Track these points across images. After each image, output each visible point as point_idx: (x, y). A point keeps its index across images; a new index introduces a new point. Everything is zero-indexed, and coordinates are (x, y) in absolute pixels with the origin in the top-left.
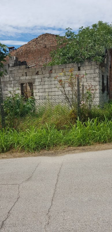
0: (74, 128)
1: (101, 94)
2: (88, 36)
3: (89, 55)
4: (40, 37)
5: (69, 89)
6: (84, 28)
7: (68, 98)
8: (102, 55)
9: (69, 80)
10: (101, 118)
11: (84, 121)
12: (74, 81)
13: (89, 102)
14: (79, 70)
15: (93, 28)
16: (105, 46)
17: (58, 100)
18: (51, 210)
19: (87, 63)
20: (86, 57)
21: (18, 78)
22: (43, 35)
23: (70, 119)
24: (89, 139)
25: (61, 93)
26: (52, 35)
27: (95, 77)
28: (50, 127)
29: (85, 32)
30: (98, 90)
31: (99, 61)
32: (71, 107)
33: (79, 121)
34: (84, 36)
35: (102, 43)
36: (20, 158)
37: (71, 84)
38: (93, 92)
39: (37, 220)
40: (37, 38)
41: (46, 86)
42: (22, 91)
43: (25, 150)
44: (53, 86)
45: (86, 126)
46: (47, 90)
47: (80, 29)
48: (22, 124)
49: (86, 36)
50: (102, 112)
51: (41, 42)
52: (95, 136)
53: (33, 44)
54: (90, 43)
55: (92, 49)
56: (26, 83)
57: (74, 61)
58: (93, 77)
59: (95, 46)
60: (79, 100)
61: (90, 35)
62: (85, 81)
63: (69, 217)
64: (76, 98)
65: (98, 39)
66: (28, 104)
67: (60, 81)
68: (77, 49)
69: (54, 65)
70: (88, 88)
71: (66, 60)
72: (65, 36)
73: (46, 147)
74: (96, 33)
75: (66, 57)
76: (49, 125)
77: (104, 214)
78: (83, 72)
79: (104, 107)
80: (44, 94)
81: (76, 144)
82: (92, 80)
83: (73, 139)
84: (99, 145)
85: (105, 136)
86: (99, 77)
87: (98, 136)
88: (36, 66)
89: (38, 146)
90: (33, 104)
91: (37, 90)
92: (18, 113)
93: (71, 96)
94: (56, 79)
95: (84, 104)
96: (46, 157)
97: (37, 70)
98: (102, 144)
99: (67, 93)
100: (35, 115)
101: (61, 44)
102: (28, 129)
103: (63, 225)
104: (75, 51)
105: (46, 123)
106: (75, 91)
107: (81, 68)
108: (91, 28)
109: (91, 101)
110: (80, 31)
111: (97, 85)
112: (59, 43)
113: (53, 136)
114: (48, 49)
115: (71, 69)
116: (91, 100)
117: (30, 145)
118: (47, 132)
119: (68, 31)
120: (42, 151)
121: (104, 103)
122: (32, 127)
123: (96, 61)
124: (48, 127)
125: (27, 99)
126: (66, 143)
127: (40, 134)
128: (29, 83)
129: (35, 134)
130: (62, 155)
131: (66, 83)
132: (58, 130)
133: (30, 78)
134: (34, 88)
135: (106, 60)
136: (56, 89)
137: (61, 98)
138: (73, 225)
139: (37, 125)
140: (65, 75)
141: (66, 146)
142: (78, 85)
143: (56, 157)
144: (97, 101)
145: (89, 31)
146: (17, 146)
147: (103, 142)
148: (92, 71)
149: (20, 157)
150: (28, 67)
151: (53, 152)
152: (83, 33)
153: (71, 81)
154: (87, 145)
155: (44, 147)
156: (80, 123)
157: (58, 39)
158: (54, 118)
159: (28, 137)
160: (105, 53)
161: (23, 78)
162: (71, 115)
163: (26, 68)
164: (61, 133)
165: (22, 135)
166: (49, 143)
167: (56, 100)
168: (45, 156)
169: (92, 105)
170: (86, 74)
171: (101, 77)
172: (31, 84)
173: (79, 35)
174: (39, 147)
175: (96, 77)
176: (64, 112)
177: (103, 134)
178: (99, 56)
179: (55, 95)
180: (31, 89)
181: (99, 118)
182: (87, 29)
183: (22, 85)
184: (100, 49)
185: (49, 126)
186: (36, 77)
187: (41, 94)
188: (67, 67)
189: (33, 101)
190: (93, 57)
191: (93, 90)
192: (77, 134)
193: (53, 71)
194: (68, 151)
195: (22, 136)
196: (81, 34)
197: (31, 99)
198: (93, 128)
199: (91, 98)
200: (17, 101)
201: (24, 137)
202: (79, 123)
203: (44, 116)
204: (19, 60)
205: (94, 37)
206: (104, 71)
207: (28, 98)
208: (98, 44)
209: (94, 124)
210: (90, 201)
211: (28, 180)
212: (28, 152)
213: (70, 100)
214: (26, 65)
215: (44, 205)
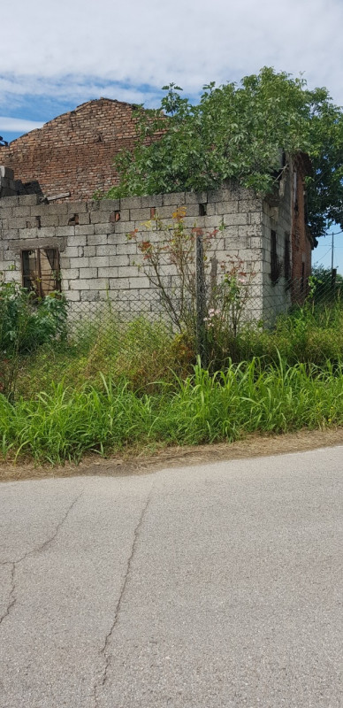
0: (185, 390)
1: (268, 288)
2: (230, 113)
3: (233, 168)
4: (84, 108)
5: (173, 270)
6: (216, 86)
7: (167, 297)
8: (272, 171)
9: (173, 243)
10: (268, 360)
11: (217, 367)
12: (186, 246)
13: (230, 312)
14: (203, 212)
15: (244, 88)
16: (280, 143)
17: (139, 303)
18: (114, 637)
19: (225, 194)
20: (225, 176)
21: (14, 232)
22: (93, 102)
23: (176, 361)
24: (232, 422)
25: (146, 283)
26: (120, 103)
27: (250, 235)
28: (113, 387)
29: (218, 99)
30: (260, 275)
31: (261, 187)
32: (179, 325)
33: (202, 367)
34: (218, 111)
35: (272, 134)
36: (16, 482)
37: (179, 256)
38: (244, 280)
39: (70, 670)
40: (73, 113)
41: (102, 261)
42: (24, 274)
43: (33, 456)
44: (124, 261)
45: (223, 384)
46: (103, 273)
47: (204, 88)
48: (23, 377)
49: (223, 111)
50: (269, 341)
51: (87, 123)
52: (247, 411)
53: (61, 129)
54: (234, 133)
55: (242, 152)
56: (39, 249)
57: (187, 185)
58: (245, 235)
59: (250, 141)
60: (201, 303)
61: (237, 110)
62: (220, 246)
63: (168, 658)
64: (193, 299)
65: (260, 123)
66: (46, 314)
67: (146, 245)
68: (197, 151)
69: (126, 195)
70: (229, 268)
71: (162, 183)
72: (162, 108)
73: (99, 449)
74: (252, 103)
75: (164, 172)
76: (110, 379)
77: (272, 645)
78: (214, 220)
79: (275, 328)
80: (93, 285)
81: (193, 438)
82: (241, 246)
83: (183, 423)
84: (260, 439)
85: (278, 413)
86: (263, 236)
87: (258, 413)
88: (70, 196)
89: (74, 445)
90: (59, 315)
91: (72, 271)
92: (12, 342)
93: (178, 292)
94: (133, 240)
95: (215, 316)
96: (100, 479)
97: (73, 211)
98: (269, 436)
99: (165, 281)
100: (67, 350)
101: (149, 134)
102: (45, 393)
103: (150, 683)
104: (191, 156)
105: (102, 375)
106: (191, 277)
107: (209, 209)
108: (239, 86)
109: (239, 308)
110: (206, 94)
111: (255, 261)
112: (143, 130)
113: (122, 413)
114: (107, 145)
115: (179, 209)
116: (238, 305)
117: (50, 441)
118: (105, 401)
119: (170, 94)
120: (86, 459)
121: (278, 314)
122: (56, 386)
123: (254, 186)
124: (108, 385)
125: (39, 298)
126: (161, 435)
127: (81, 408)
128: (47, 250)
129: (65, 406)
130: (148, 472)
131: (162, 251)
132: (138, 396)
133: (51, 235)
134: (62, 265)
135: (282, 184)
136: (133, 271)
137: (147, 296)
138: (181, 681)
139: (71, 381)
140: (160, 229)
141: (161, 444)
142: (198, 260)
143: (129, 477)
144: (254, 308)
145: (232, 98)
146: (8, 445)
147: (274, 430)
148: (242, 218)
149: (16, 478)
150: (43, 199)
151: (120, 461)
152: (214, 101)
153: (177, 246)
154: (224, 441)
155: (93, 447)
156: (203, 374)
157: (139, 116)
158: (125, 360)
159: (44, 417)
160: (280, 164)
161: (28, 234)
162: (177, 349)
163: (39, 202)
164: (148, 403)
165: (25, 411)
166: (110, 436)
167: (132, 304)
168: (95, 474)
169: (241, 319)
170: (224, 226)
171: (268, 235)
172: (54, 254)
173: (204, 108)
174: (79, 446)
175: (253, 236)
176: (157, 342)
177: (272, 407)
178: (262, 173)
179: (130, 289)
180: (53, 269)
181: (261, 360)
182: (228, 89)
183: (25, 254)
184: (265, 151)
185: (110, 383)
186: (71, 231)
187: (84, 285)
188: (166, 203)
189: (61, 304)
190: (244, 175)
191: (245, 274)
192: (195, 407)
193: (124, 216)
194: (168, 459)
195: (26, 412)
196: (207, 104)
197: (53, 300)
198: (242, 388)
199: (238, 298)
200: (10, 304)
201: (30, 418)
202: (201, 374)
203: (94, 352)
204: (16, 177)
205: (249, 114)
206: (276, 218)
207: (43, 296)
208: (261, 136)
209: (245, 377)
210: (231, 606)
211: (43, 548)
212: (45, 462)
213: (174, 305)
214: (39, 193)
215: (93, 623)
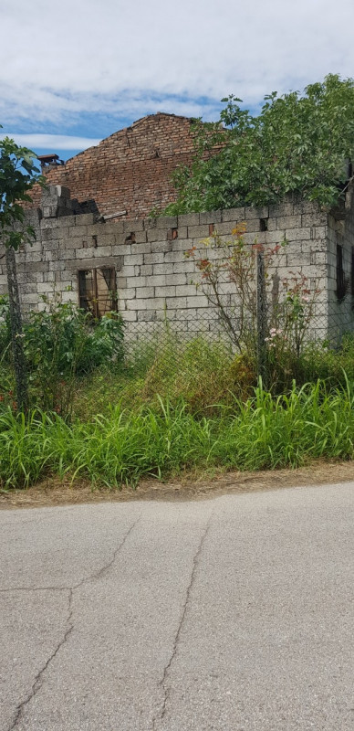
0: (246, 413)
1: (333, 305)
2: (292, 123)
3: (296, 181)
4: (141, 124)
5: (233, 288)
6: (278, 96)
7: (227, 317)
8: (338, 183)
9: (232, 261)
10: (334, 382)
11: (279, 390)
12: (245, 264)
13: (294, 331)
14: (264, 228)
15: (308, 97)
16: (347, 153)
17: (197, 323)
18: (173, 669)
19: (288, 208)
20: (288, 189)
21: (71, 252)
22: (149, 118)
23: (236, 383)
24: (295, 446)
25: (204, 302)
26: (178, 117)
27: (314, 250)
28: (171, 410)
29: (281, 110)
30: (325, 292)
31: (326, 200)
32: (238, 345)
33: (263, 388)
34: (280, 122)
35: (337, 145)
36: (73, 506)
37: (239, 274)
38: (308, 298)
39: (128, 701)
40: (130, 129)
41: (159, 281)
42: (80, 294)
43: (90, 479)
44: (182, 280)
45: (285, 407)
46: (160, 293)
47: (266, 99)
48: (81, 399)
49: (285, 122)
50: (335, 362)
51: (144, 139)
52: (312, 436)
53: (118, 146)
54: (297, 144)
55: (306, 163)
56: (95, 270)
57: (247, 199)
58: (308, 250)
59: (314, 152)
60: (262, 322)
61: (300, 120)
62: (283, 263)
63: (229, 693)
64: (253, 318)
65: (325, 133)
66: (102, 335)
67: (204, 264)
68: (258, 164)
69: (184, 212)
70: (292, 285)
71: (221, 198)
72: (221, 121)
73: (156, 473)
74: (317, 112)
75: (223, 187)
76: (168, 401)
77: (340, 684)
78: (276, 236)
79: (341, 348)
80: (150, 305)
81: (254, 464)
82: (305, 262)
83: (242, 447)
84: (325, 465)
85: (345, 438)
86: (328, 251)
87: (323, 438)
88: (126, 214)
89: (132, 469)
90: (116, 336)
91: (128, 291)
92: (69, 363)
93: (237, 312)
94: (191, 259)
95: (277, 336)
96: (158, 504)
97: (130, 229)
98: (335, 462)
99: (224, 300)
100: (123, 371)
101: (208, 148)
102: (102, 416)
103: (210, 718)
104: (251, 169)
105: (159, 397)
106: (251, 295)
107: (271, 224)
108: (302, 95)
109: (302, 327)
110: (268, 105)
111: (319, 278)
112: (201, 144)
113: (180, 436)
114: (165, 161)
115: (239, 226)
116: (301, 324)
117: (107, 464)
118: (161, 424)
119: (230, 106)
120: (144, 484)
121: (344, 333)
122: (113, 408)
123: (319, 199)
124: (165, 408)
125: (96, 319)
126: (220, 459)
127: (139, 431)
128: (104, 269)
129: (122, 429)
130: (208, 498)
131: (221, 269)
132: (196, 419)
133: (108, 254)
134: (119, 285)
135: (348, 196)
136: (191, 290)
137: (205, 316)
138: (242, 718)
139: (128, 403)
140: (219, 246)
141: (220, 469)
142: (259, 277)
143: (188, 503)
144: (319, 327)
145: (295, 107)
146: (64, 468)
147: (340, 456)
148: (306, 233)
149: (74, 501)
150: (99, 218)
151: (179, 486)
152: (276, 112)
153: (237, 264)
154: (287, 466)
155: (151, 471)
156: (265, 396)
157: (197, 130)
158: (184, 381)
159: (101, 440)
160: (346, 176)
161: (84, 253)
162: (237, 370)
163: (95, 221)
164: (206, 427)
165: (82, 433)
166: (168, 460)
167: (190, 325)
168: (153, 499)
169: (305, 338)
170: (287, 242)
171: (334, 250)
172: (110, 273)
173: (265, 119)
174: (137, 470)
175: (318, 251)
176: (215, 363)
177: (338, 431)
178: (327, 185)
179: (187, 308)
180: (109, 290)
181: (326, 382)
182: (291, 98)
183: (82, 274)
184: (330, 162)
185: (167, 406)
186: (127, 250)
187: (141, 305)
188: (226, 219)
189: (117, 325)
190: (307, 187)
191: (308, 292)
192: (256, 431)
193: (182, 233)
194: (228, 485)
195: (82, 435)
196: (269, 115)
197: (110, 320)
198: (306, 411)
199: (301, 316)
200: (67, 325)
201: (87, 441)
202: (262, 395)
203: (151, 373)
204: (73, 196)
205: (312, 124)
206: (342, 232)
207: (100, 317)
208: (326, 147)
209: (309, 399)
210: (296, 641)
211: (100, 574)
212: (101, 485)
213: (233, 325)
214: (96, 211)
215: (151, 654)
